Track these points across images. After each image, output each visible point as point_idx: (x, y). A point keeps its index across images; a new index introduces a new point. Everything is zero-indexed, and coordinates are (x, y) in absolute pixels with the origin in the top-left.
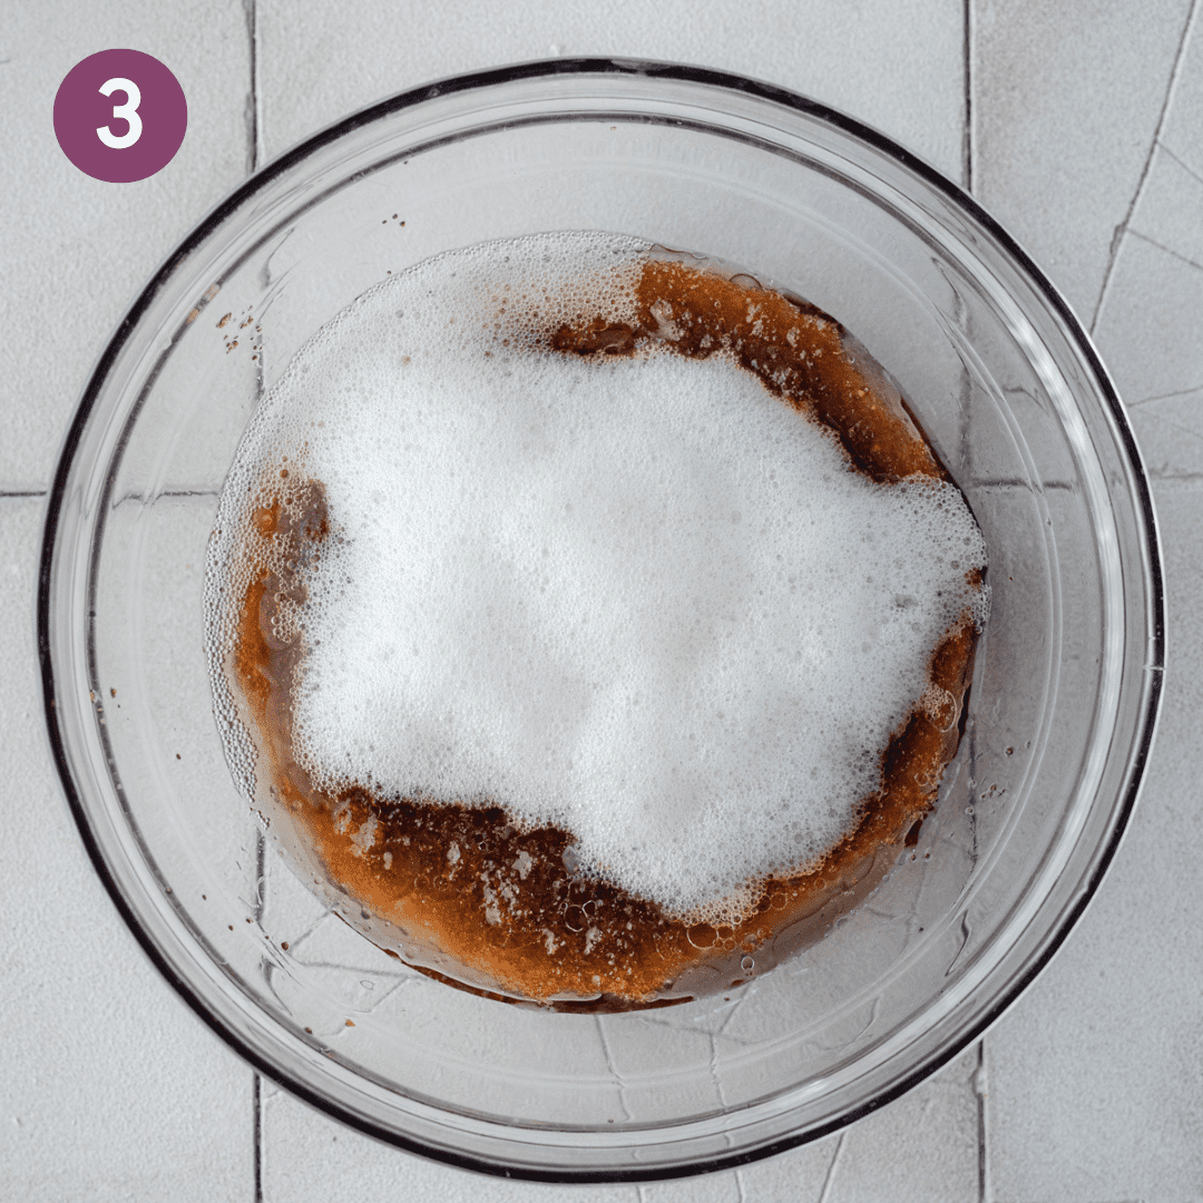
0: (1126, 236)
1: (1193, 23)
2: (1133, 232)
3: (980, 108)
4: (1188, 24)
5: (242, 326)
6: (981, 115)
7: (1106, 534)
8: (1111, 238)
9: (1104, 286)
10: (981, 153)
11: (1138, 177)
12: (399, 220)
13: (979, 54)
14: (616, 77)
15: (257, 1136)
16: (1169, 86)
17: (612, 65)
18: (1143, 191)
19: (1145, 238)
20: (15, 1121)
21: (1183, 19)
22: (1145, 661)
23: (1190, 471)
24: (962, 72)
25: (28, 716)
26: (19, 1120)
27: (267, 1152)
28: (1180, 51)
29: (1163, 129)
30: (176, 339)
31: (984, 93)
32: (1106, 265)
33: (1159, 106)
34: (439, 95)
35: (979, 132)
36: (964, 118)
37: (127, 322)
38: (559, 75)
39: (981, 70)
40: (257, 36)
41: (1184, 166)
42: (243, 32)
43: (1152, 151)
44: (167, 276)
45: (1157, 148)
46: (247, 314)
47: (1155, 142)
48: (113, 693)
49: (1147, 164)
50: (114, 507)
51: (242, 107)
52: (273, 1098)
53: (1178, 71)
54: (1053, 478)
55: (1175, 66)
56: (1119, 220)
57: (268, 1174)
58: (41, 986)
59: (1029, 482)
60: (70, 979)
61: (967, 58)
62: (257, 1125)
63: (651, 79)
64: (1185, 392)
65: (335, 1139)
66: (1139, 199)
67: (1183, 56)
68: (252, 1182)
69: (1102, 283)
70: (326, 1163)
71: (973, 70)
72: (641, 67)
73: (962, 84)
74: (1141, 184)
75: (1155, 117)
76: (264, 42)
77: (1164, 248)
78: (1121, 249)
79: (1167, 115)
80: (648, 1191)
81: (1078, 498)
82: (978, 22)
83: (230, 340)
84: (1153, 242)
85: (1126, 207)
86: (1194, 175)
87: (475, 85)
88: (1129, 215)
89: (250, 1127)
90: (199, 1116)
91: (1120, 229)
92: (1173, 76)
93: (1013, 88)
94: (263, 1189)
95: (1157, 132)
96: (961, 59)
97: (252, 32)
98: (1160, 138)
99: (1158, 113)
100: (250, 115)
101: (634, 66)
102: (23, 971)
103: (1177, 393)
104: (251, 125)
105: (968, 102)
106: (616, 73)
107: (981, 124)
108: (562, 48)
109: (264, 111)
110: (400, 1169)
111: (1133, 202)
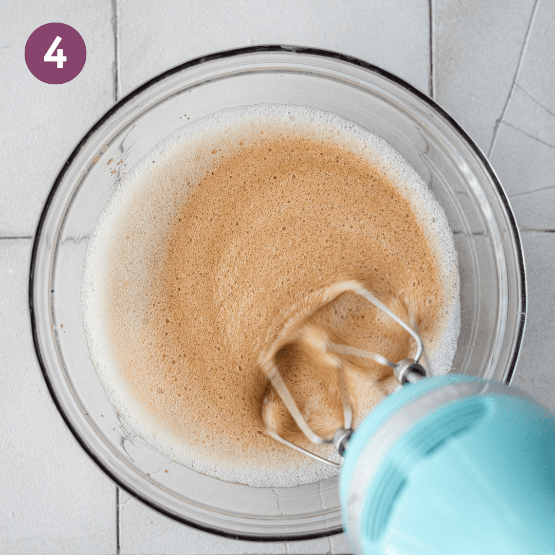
0: (501, 124)
1: (531, 30)
2: (504, 122)
3: (436, 67)
4: (528, 30)
5: (118, 164)
6: (437, 70)
7: (500, 255)
8: (494, 125)
9: (491, 146)
10: (437, 88)
11: (506, 98)
12: (187, 117)
13: (436, 44)
14: (283, 54)
15: (118, 521)
16: (520, 58)
17: (281, 48)
18: (509, 104)
19: (509, 125)
20: (11, 514)
21: (526, 28)
22: (517, 311)
23: (529, 228)
24: (428, 52)
25: (17, 336)
26: (13, 514)
27: (122, 528)
28: (524, 42)
29: (518, 77)
30: (89, 169)
31: (438, 61)
32: (492, 136)
33: (516, 67)
34: (205, 61)
35: (436, 78)
36: (429, 72)
37: (68, 162)
38: (258, 53)
39: (437, 51)
40: (118, 36)
41: (526, 93)
42: (111, 34)
43: (512, 86)
44: (85, 142)
45: (515, 86)
46: (120, 158)
47: (514, 82)
48: (62, 326)
49: (510, 93)
50: (62, 244)
51: (111, 67)
52: (125, 504)
53: (524, 51)
54: (476, 231)
55: (522, 49)
56: (498, 117)
57: (122, 538)
58: (22, 455)
59: (466, 232)
60: (35, 452)
61: (431, 45)
62: (118, 516)
63: (298, 54)
64: (527, 193)
65: (152, 523)
66: (507, 108)
67: (526, 45)
68: (115, 541)
69: (490, 145)
70: (148, 533)
71: (434, 51)
72: (294, 49)
73: (428, 57)
74: (507, 101)
75: (514, 72)
76: (121, 38)
77: (518, 129)
78: (499, 130)
79: (519, 71)
80: (290, 545)
81: (487, 239)
82: (436, 30)
83: (113, 170)
84: (513, 127)
85: (501, 111)
86: (531, 97)
87: (220, 57)
88: (502, 115)
89: (115, 517)
90: (92, 512)
91: (499, 121)
92: (521, 53)
93: (451, 59)
94: (120, 544)
95: (515, 78)
96: (428, 46)
97: (115, 34)
98: (516, 81)
99: (515, 70)
100: (115, 70)
101: (291, 48)
102: (14, 448)
103: (523, 193)
104: (115, 76)
105: (431, 65)
106: (283, 52)
107: (437, 75)
108: (252, 41)
109: (121, 69)
110: (181, 535)
111: (504, 109)
